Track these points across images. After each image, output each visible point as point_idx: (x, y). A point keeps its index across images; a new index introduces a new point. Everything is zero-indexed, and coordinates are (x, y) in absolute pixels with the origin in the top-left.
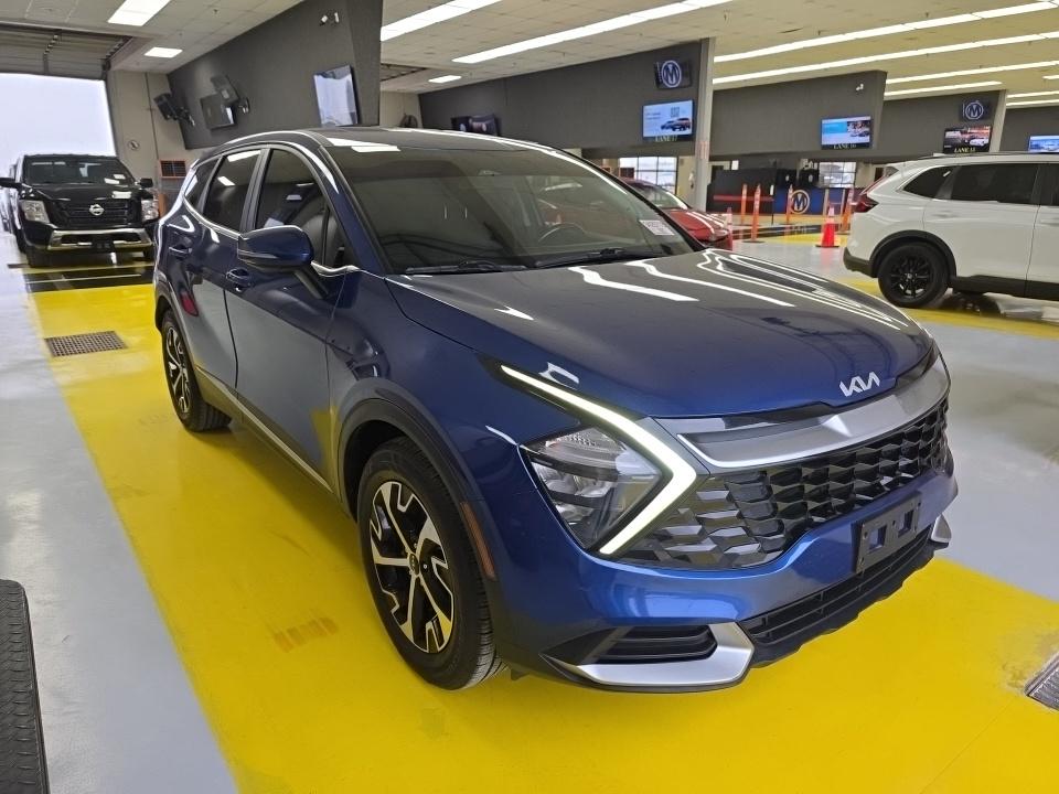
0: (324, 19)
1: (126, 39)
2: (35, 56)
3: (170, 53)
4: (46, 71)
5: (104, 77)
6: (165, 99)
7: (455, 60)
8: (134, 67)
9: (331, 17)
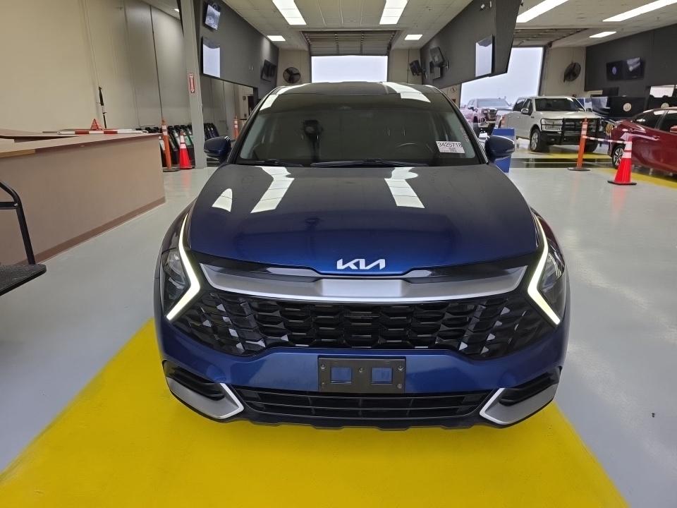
0: (483, 6)
1: (395, 31)
2: (357, 45)
3: (417, 37)
4: (361, 53)
5: (387, 54)
6: (414, 64)
7: (604, 21)
8: (401, 47)
9: (487, 5)
